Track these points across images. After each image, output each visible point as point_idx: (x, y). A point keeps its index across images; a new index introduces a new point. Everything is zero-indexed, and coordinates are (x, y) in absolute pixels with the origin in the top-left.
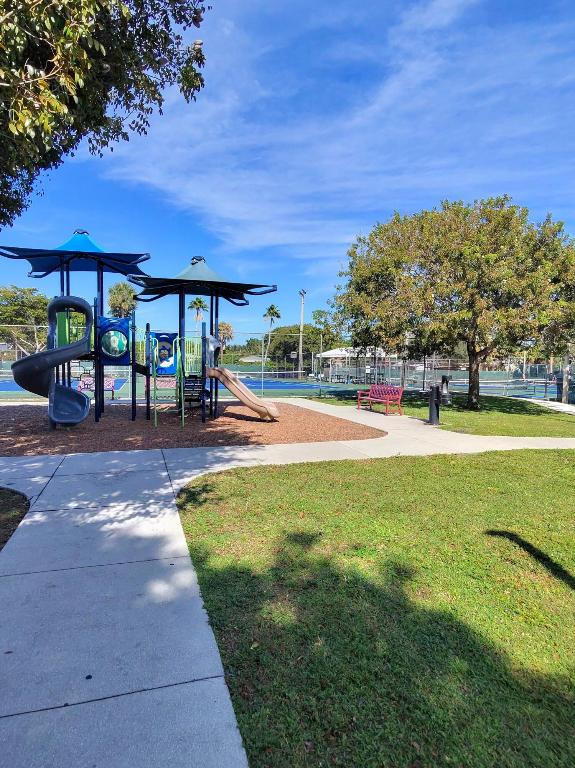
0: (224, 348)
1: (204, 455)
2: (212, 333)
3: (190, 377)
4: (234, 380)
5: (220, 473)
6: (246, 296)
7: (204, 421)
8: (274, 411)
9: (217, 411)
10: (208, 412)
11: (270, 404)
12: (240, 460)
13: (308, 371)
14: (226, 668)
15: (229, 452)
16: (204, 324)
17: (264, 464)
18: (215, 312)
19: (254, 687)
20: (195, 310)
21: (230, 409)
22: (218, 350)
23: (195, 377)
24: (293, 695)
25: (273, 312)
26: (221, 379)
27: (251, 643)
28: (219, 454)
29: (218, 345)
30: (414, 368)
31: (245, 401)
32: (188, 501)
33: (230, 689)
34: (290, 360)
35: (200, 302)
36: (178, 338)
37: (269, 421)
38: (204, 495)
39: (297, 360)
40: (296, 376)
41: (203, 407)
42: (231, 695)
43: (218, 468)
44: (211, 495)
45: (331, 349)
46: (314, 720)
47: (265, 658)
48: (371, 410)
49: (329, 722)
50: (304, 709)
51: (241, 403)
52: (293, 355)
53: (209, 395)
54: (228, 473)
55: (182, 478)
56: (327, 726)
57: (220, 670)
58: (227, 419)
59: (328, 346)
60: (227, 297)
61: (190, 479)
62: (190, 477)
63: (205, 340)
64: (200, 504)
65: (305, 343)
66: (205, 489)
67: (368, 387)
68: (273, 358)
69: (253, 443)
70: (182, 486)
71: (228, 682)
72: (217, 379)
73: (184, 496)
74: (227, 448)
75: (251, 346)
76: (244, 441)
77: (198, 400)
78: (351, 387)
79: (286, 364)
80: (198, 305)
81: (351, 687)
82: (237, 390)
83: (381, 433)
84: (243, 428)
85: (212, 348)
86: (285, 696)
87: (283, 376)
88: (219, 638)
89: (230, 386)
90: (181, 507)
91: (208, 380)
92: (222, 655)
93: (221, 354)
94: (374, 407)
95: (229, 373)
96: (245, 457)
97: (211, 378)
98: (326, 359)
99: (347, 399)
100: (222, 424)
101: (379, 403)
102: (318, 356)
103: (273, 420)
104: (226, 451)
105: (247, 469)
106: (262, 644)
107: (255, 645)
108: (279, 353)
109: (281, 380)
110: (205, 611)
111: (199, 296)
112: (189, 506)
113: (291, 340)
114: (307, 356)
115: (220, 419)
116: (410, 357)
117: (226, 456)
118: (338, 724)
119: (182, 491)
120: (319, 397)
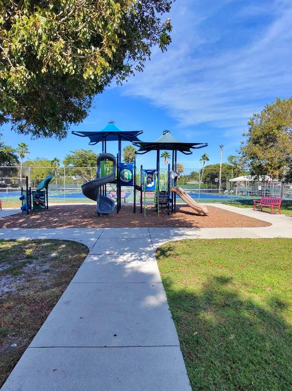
0: (179, 177)
1: (169, 232)
2: (173, 169)
3: (162, 192)
4: (184, 193)
5: (177, 241)
6: (191, 149)
7: (168, 214)
8: (205, 210)
9: (175, 210)
10: (171, 210)
11: (203, 206)
12: (187, 235)
13: (225, 189)
14: (181, 342)
15: (182, 231)
16: (169, 165)
17: (200, 238)
18: (175, 158)
19: (195, 354)
20: (164, 158)
21: (182, 209)
22: (176, 178)
23: (165, 192)
24: (217, 363)
25: (205, 158)
26: (178, 193)
27: (194, 332)
28: (176, 231)
29: (176, 175)
30: (289, 187)
31: (190, 204)
32: (161, 254)
33: (183, 353)
34: (214, 183)
35: (167, 154)
36: (156, 172)
37: (203, 216)
38: (169, 252)
39: (218, 183)
40: (218, 192)
41: (168, 207)
42: (184, 357)
43: (176, 239)
44: (172, 253)
45: (238, 176)
46: (229, 379)
47: (201, 340)
48: (261, 211)
49: (238, 382)
50: (223, 372)
51: (188, 206)
52: (216, 180)
53: (171, 201)
54: (181, 241)
55: (158, 243)
56: (236, 383)
57: (178, 343)
58: (179, 214)
59: (236, 175)
60: (181, 150)
61: (162, 244)
62: (162, 242)
63: (169, 174)
64: (167, 257)
65: (222, 173)
66: (169, 249)
67: (260, 198)
68: (205, 182)
69: (194, 226)
70: (158, 247)
71: (182, 350)
72: (175, 193)
73: (159, 252)
74: (180, 229)
75: (193, 176)
76: (189, 225)
77: (166, 204)
78: (249, 198)
79: (212, 185)
80: (166, 155)
81: (250, 364)
82: (186, 198)
83: (269, 224)
84: (189, 218)
85: (173, 177)
86: (212, 363)
87: (210, 191)
88: (177, 326)
89: (182, 197)
90: (157, 258)
92: (179, 336)
93: (178, 180)
94: (264, 209)
95: (181, 189)
96: (190, 234)
97: (172, 192)
98: (235, 182)
99: (248, 204)
100: (178, 216)
101: (267, 207)
102: (230, 181)
103: (205, 215)
104: (180, 230)
105: (191, 240)
106: (200, 333)
107: (196, 333)
108: (208, 179)
110: (170, 311)
111: (166, 151)
112: (161, 257)
113: (215, 172)
114: (224, 181)
116: (287, 181)
117: (180, 232)
118: (243, 384)
119: (158, 249)
120: (231, 203)
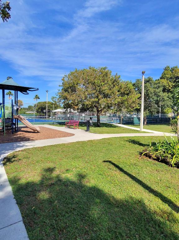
0: (20, 109)
1: (13, 145)
2: (15, 103)
3: (7, 118)
4: (24, 119)
5: (19, 151)
6: (28, 91)
7: (13, 134)
8: (38, 129)
9: (18, 130)
10: (14, 130)
11: (37, 127)
12: (27, 146)
13: (50, 116)
14: (23, 217)
15: (22, 143)
16: (12, 100)
17: (35, 147)
19: (34, 222)
20: (8, 95)
21: (22, 129)
22: (18, 109)
23: (9, 118)
24: (48, 221)
25: (37, 97)
26: (19, 119)
27: (32, 207)
28: (18, 144)
29: (18, 107)
30: (82, 115)
31: (28, 126)
32: (7, 162)
33: (25, 224)
34: (43, 113)
35: (10, 93)
36: (2, 105)
37: (37, 133)
38: (14, 159)
39: (46, 112)
40: (46, 118)
41: (12, 129)
42: (25, 226)
43: (18, 149)
44: (16, 159)
45: (57, 109)
46: (55, 228)
47: (37, 211)
48: (70, 128)
49: (59, 227)
50: (51, 225)
51: (26, 127)
52: (44, 111)
53: (15, 124)
54: (22, 151)
55: (5, 153)
56: (59, 229)
57: (21, 218)
58: (21, 132)
60: (21, 91)
61: (8, 154)
63: (13, 106)
64: (12, 162)
65: (48, 107)
66: (14, 157)
67: (69, 121)
68: (38, 112)
69: (31, 140)
70: (5, 157)
71: (24, 222)
72: (17, 119)
73: (5, 160)
74: (21, 142)
75: (30, 108)
76: (28, 140)
77: (11, 126)
78: (63, 121)
79: (42, 114)
82: (25, 122)
83: (73, 135)
84: (27, 135)
85: (15, 108)
86: (44, 222)
88: (20, 208)
89: (23, 121)
90: (4, 164)
91: (14, 119)
92: (22, 214)
93: (19, 110)
95: (21, 116)
96: (29, 145)
97: (15, 119)
98: (55, 112)
99: (63, 125)
100: (20, 134)
101: (72, 126)
102: (53, 111)
103: (38, 132)
104: (21, 143)
105: (29, 149)
106: (36, 207)
107: (34, 208)
108: (40, 110)
109: (40, 119)
110: (15, 199)
111: (10, 91)
112: (8, 163)
113: (44, 106)
114: (49, 111)
115: (19, 133)
116: (81, 112)
118: (62, 227)
119: (5, 158)
120: (53, 124)
